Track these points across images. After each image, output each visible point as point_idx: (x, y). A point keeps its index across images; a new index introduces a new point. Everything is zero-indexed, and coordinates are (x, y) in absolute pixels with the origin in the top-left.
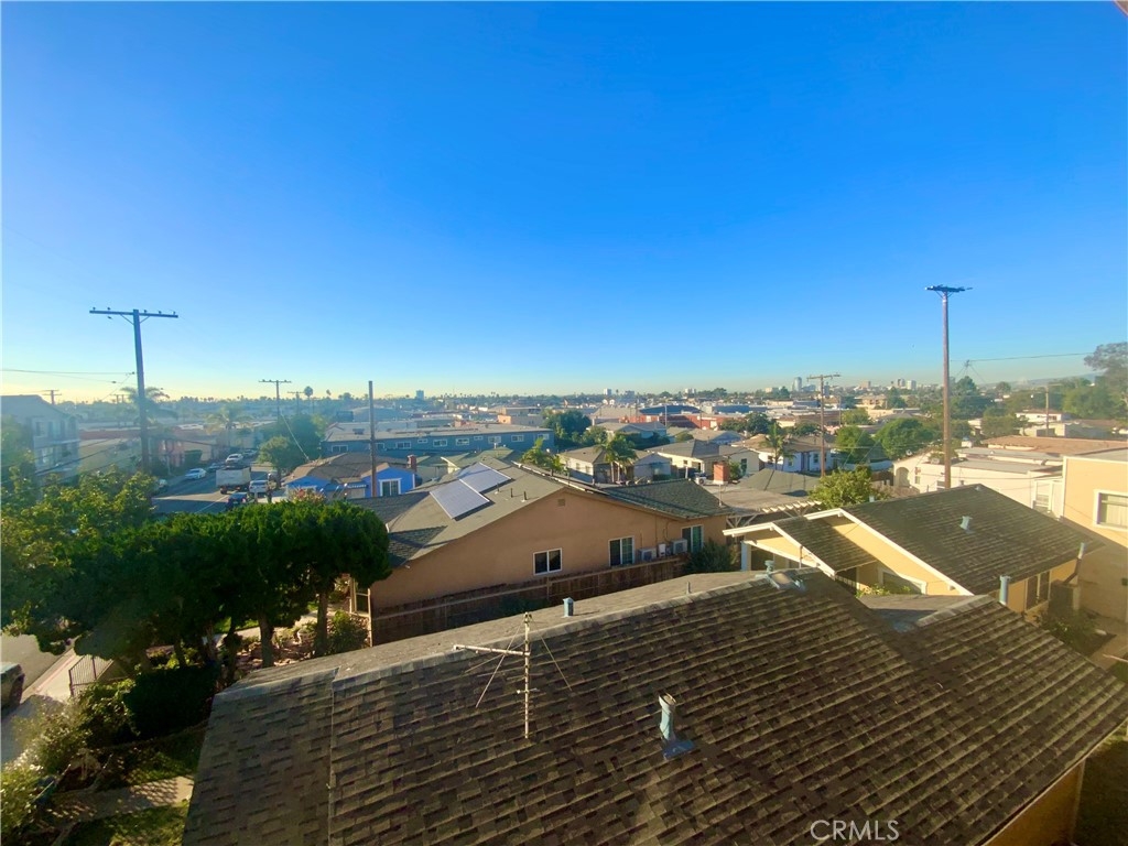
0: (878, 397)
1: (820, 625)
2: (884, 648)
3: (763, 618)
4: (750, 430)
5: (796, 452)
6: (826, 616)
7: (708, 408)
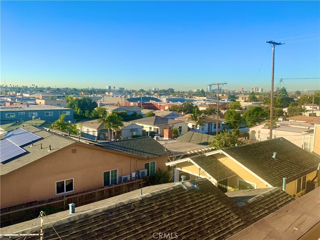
0: (246, 96)
1: (204, 206)
2: (232, 214)
3: (178, 204)
4: (184, 111)
5: (206, 123)
6: (208, 201)
7: (164, 99)
